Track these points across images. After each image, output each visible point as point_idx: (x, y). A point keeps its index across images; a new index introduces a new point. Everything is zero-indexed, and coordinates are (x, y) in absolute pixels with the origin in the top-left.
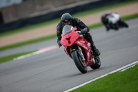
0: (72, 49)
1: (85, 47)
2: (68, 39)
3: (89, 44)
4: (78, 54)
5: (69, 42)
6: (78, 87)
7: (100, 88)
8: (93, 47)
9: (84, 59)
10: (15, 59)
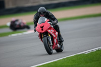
0: (43, 35)
1: (53, 35)
2: (42, 27)
3: (57, 33)
4: (48, 40)
5: (42, 30)
6: (52, 61)
7: (68, 64)
8: (59, 35)
9: (51, 44)
10: (10, 36)
